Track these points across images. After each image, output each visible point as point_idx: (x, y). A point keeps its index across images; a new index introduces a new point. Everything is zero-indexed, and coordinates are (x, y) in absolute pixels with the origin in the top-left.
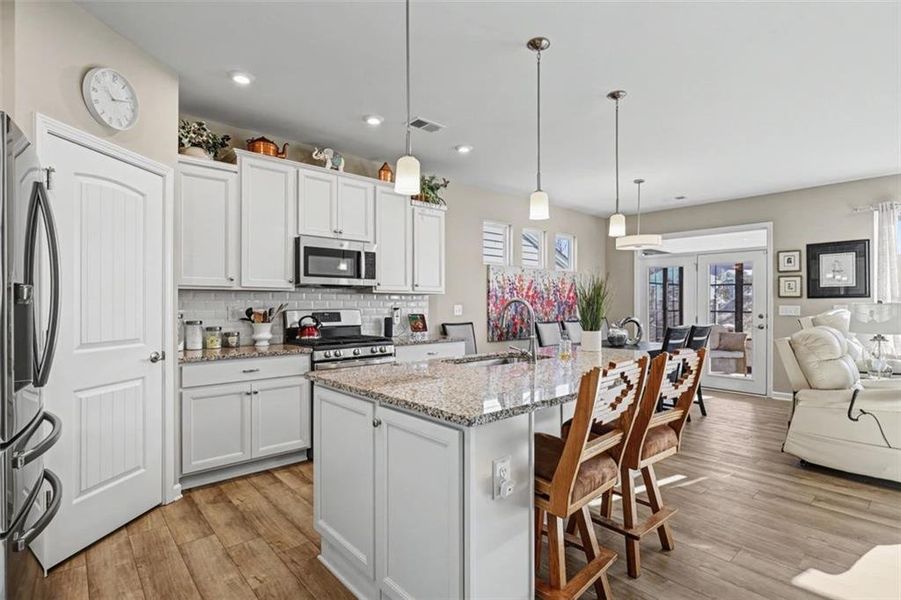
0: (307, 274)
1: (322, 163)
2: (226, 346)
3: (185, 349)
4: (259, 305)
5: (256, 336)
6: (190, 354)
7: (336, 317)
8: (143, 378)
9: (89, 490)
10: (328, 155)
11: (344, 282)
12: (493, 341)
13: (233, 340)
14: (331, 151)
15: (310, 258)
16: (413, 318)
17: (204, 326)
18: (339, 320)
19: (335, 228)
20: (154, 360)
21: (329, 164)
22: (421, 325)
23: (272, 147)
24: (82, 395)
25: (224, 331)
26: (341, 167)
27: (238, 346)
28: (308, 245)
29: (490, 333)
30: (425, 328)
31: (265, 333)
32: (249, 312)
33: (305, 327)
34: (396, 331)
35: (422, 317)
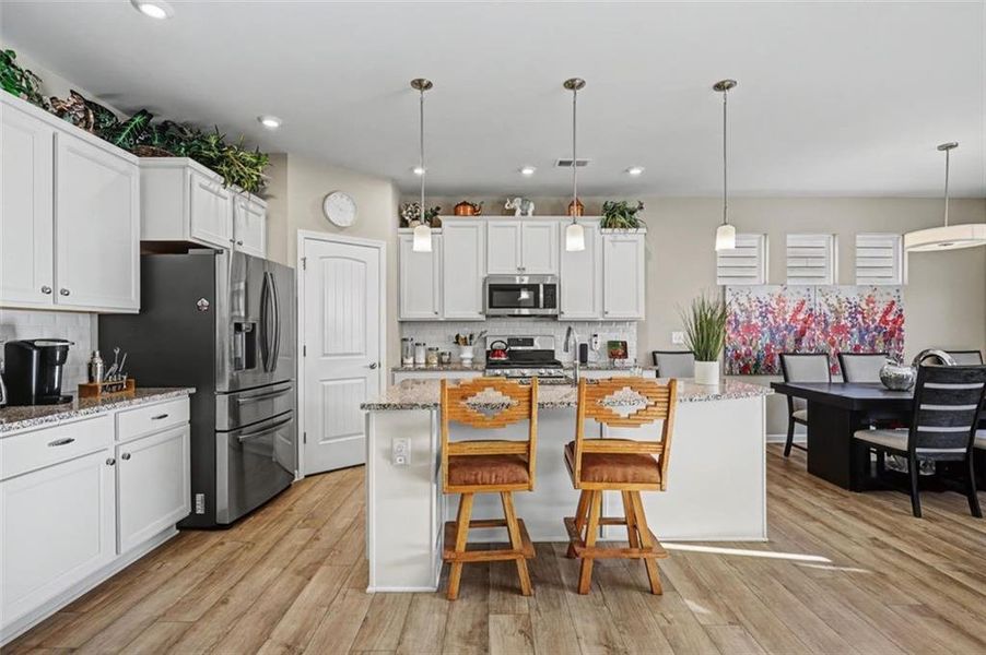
0: (491, 307)
1: (512, 212)
2: (441, 362)
3: (415, 363)
4: (464, 332)
5: (462, 356)
6: (417, 366)
7: (530, 342)
8: (365, 378)
9: (328, 439)
10: (517, 203)
11: (525, 311)
12: (731, 373)
13: (445, 358)
14: (520, 200)
15: (495, 293)
16: (612, 344)
17: (428, 346)
18: (532, 345)
19: (519, 266)
20: (372, 367)
21: (518, 212)
22: (621, 352)
23: (469, 209)
24: (325, 383)
25: (440, 351)
26: (530, 212)
27: (449, 363)
28: (492, 283)
29: (727, 365)
30: (625, 355)
31: (467, 353)
32: (457, 337)
33: (495, 350)
34: (591, 356)
35: (625, 345)
